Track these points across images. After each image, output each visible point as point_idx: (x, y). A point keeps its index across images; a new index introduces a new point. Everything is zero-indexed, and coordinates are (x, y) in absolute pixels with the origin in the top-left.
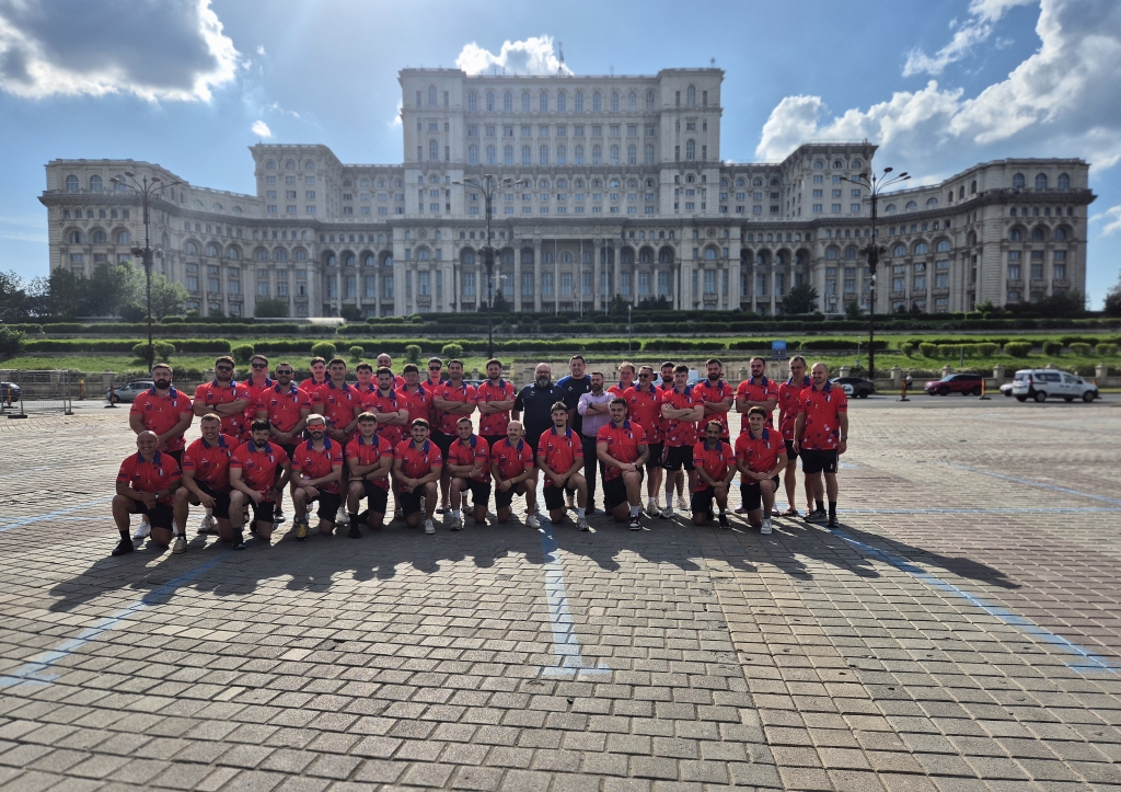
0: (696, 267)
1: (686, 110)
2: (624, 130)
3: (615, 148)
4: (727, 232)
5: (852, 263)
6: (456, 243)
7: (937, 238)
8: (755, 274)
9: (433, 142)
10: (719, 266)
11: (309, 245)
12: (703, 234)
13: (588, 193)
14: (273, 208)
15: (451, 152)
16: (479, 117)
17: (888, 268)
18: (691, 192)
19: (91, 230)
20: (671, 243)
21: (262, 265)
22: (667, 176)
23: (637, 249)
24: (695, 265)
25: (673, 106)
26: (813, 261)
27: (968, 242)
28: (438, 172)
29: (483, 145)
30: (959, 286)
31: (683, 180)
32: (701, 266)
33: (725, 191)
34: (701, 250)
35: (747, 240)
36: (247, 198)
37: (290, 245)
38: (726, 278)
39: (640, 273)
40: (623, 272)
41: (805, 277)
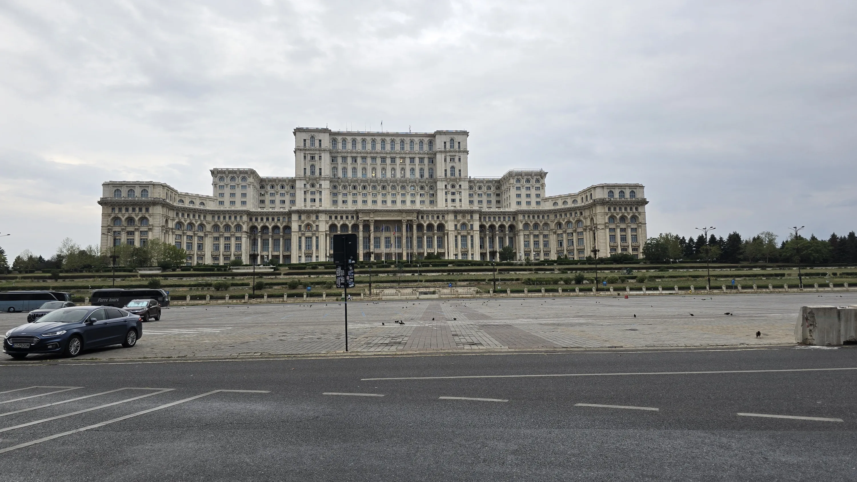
0: (456, 235)
1: (450, 152)
2: (417, 161)
3: (412, 170)
4: (472, 217)
5: (536, 233)
6: (327, 222)
7: (577, 221)
8: (488, 237)
9: (313, 166)
10: (468, 233)
11: (244, 223)
12: (459, 217)
13: (399, 193)
14: (221, 203)
15: (323, 171)
16: (338, 153)
17: (555, 235)
18: (453, 194)
19: (127, 219)
20: (443, 222)
21: (216, 235)
22: (441, 185)
23: (425, 225)
24: (455, 233)
25: (443, 149)
26: (517, 231)
27: (591, 223)
28: (315, 182)
29: (340, 168)
30: (589, 245)
31: (449, 187)
32: (459, 233)
33: (472, 193)
34: (459, 226)
35: (482, 220)
36: (208, 197)
37: (233, 223)
38: (472, 240)
39: (427, 238)
40: (418, 237)
41: (514, 239)
